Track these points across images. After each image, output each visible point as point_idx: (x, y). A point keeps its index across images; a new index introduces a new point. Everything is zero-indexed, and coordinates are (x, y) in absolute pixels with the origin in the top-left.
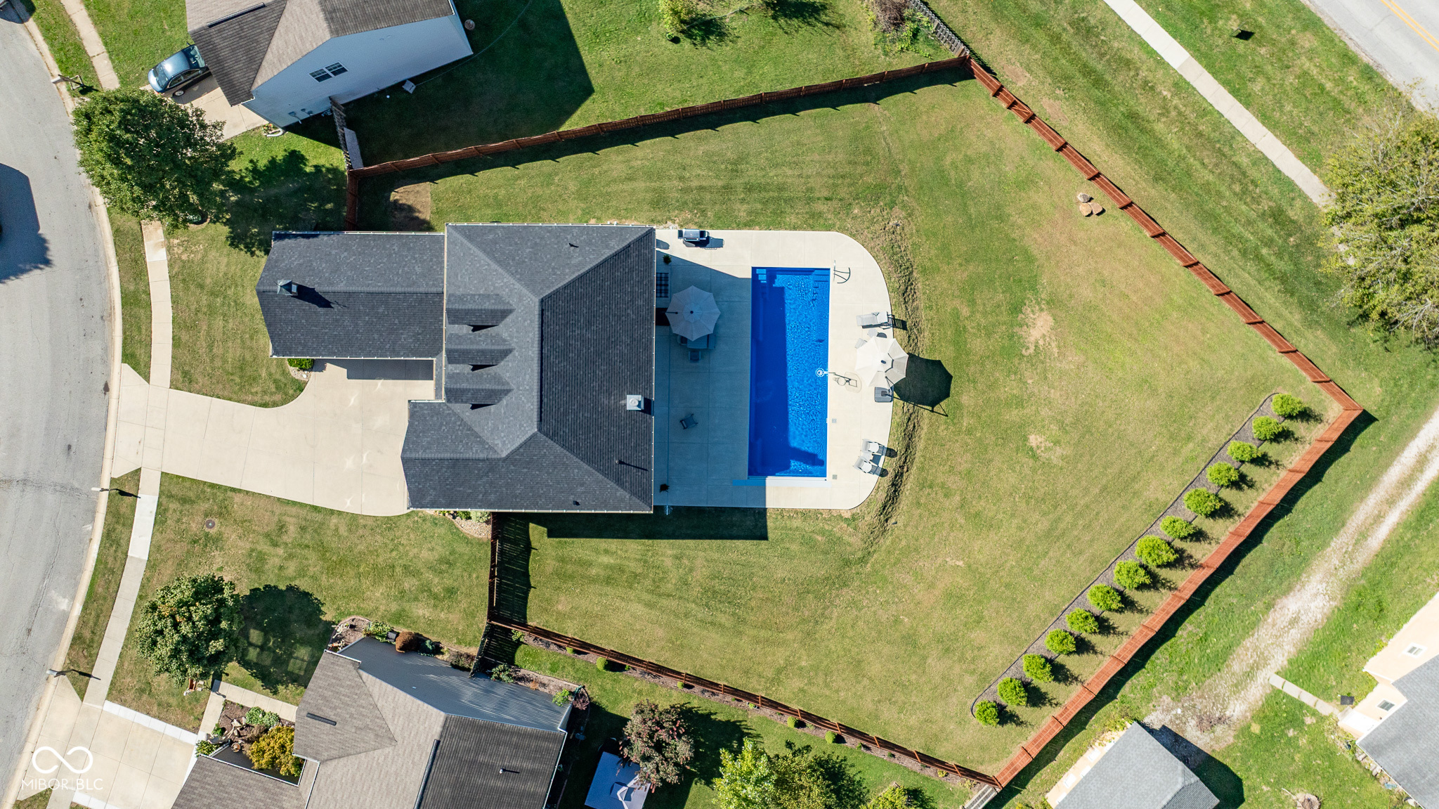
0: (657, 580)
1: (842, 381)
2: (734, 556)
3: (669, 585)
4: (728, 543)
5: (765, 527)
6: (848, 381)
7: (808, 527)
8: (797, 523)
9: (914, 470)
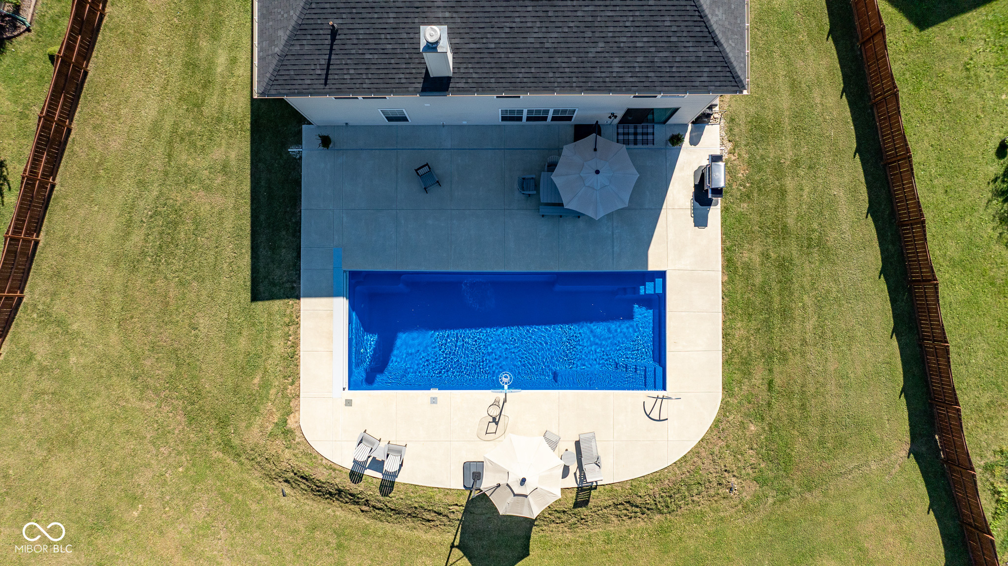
0: (193, 137)
1: (495, 412)
2: (228, 252)
3: (184, 157)
4: (247, 242)
5: (272, 297)
6: (495, 421)
7: (273, 363)
8: (279, 346)
9: (364, 520)
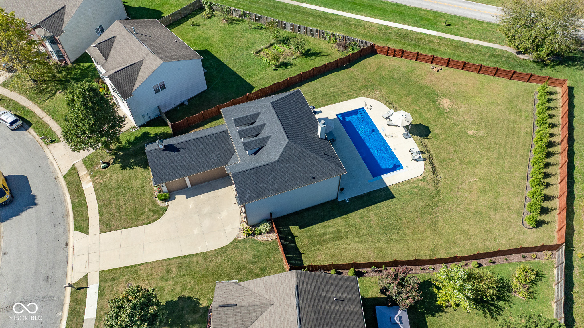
1: (390, 136)
2: (385, 209)
4: (379, 204)
5: (391, 193)
7: (408, 187)
8: (403, 187)
